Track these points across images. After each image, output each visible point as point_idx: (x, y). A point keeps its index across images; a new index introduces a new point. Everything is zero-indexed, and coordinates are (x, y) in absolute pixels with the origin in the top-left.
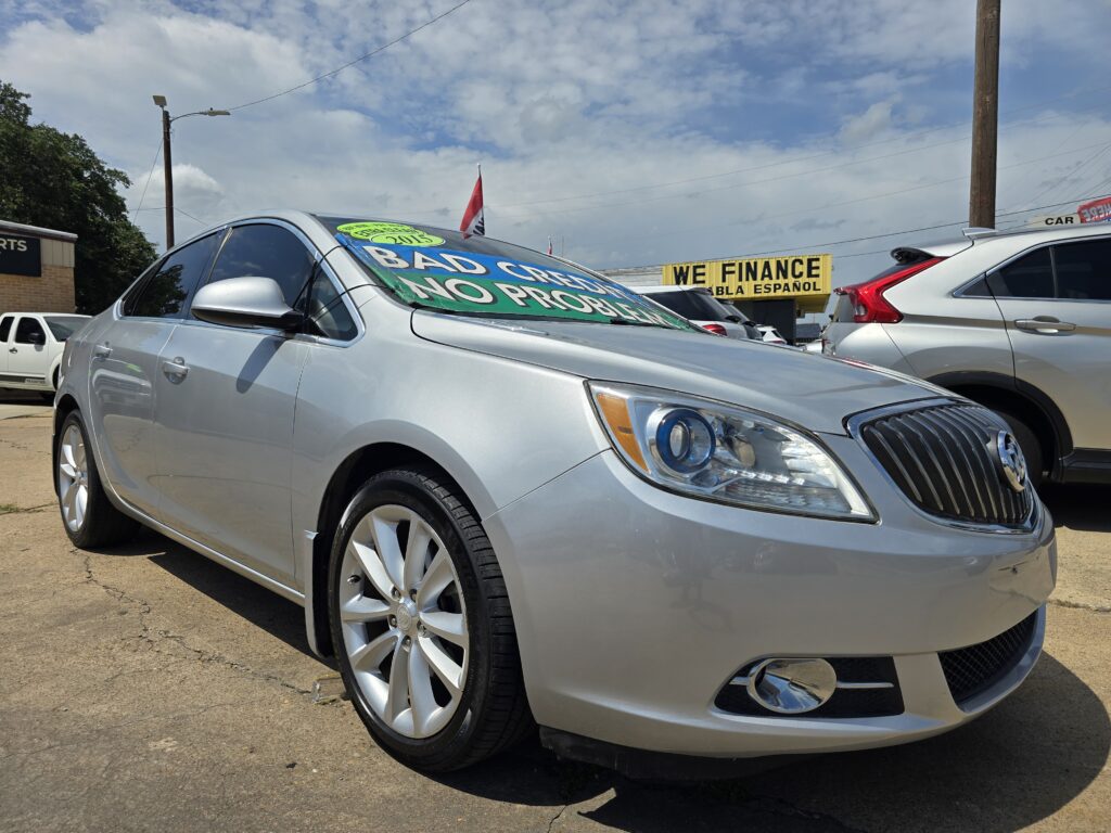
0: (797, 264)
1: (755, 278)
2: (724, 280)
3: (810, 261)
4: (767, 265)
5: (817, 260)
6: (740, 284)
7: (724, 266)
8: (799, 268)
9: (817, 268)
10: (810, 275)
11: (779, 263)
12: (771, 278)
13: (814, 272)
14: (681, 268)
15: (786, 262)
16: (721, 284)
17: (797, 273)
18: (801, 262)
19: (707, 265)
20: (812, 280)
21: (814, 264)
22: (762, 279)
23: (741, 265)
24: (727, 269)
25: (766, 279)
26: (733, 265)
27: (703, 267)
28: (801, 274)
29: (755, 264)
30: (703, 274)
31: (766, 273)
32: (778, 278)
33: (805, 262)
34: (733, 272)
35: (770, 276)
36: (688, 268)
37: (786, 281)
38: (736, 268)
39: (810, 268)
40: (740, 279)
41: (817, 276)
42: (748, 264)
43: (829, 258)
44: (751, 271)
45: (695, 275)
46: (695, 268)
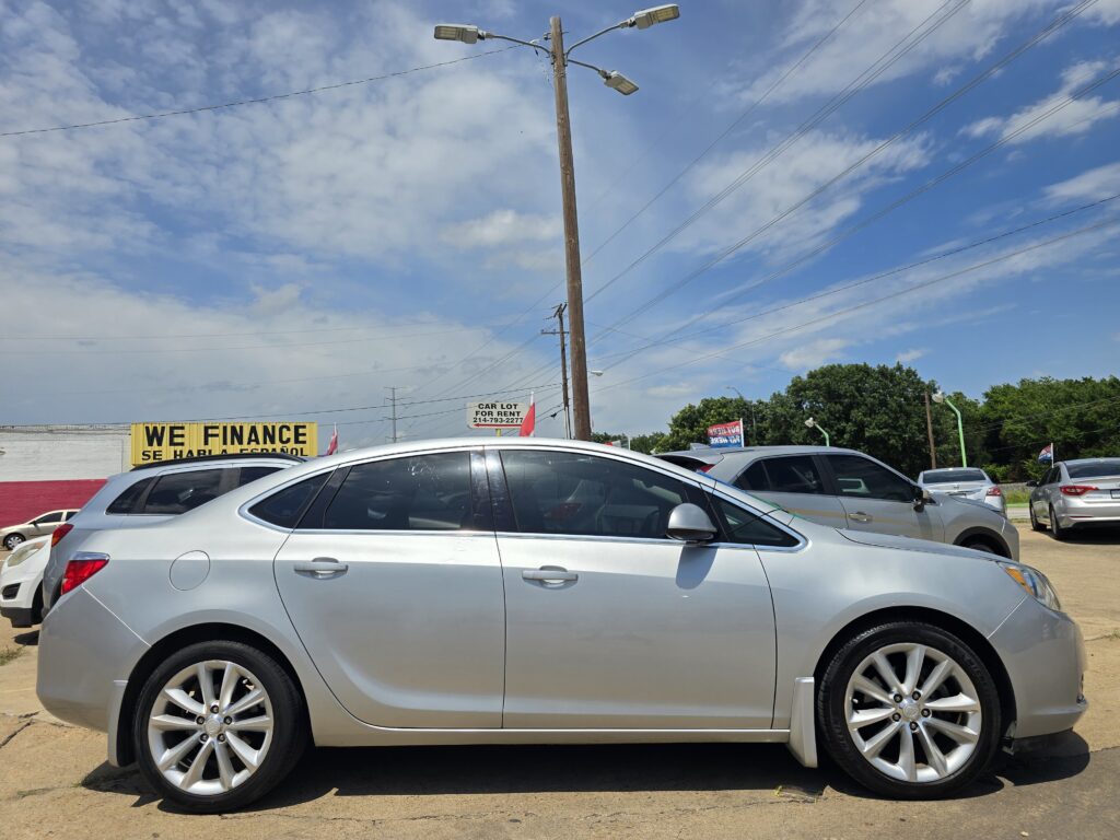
0: (284, 430)
1: (241, 442)
2: (206, 443)
3: (297, 428)
4: (253, 430)
5: (304, 427)
6: (224, 447)
7: (206, 429)
8: (286, 434)
9: (304, 435)
10: (297, 441)
11: (265, 428)
12: (258, 443)
13: (301, 438)
14: (155, 428)
15: (273, 427)
16: (202, 447)
17: (284, 439)
18: (288, 429)
19: (187, 427)
20: (299, 446)
21: (301, 431)
22: (249, 443)
23: (225, 428)
24: (210, 431)
25: (253, 444)
26: (217, 428)
27: (182, 428)
28: (288, 440)
29: (241, 428)
30: (182, 436)
31: (253, 438)
32: (265, 443)
33: (292, 429)
34: (217, 435)
35: (257, 442)
36: (163, 428)
37: (274, 446)
38: (220, 431)
39: (297, 435)
40: (225, 443)
41: (304, 442)
42: (233, 428)
43: (315, 425)
44: (237, 435)
45: (172, 436)
46: (172, 429)
